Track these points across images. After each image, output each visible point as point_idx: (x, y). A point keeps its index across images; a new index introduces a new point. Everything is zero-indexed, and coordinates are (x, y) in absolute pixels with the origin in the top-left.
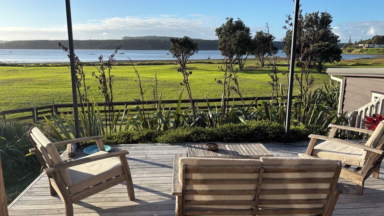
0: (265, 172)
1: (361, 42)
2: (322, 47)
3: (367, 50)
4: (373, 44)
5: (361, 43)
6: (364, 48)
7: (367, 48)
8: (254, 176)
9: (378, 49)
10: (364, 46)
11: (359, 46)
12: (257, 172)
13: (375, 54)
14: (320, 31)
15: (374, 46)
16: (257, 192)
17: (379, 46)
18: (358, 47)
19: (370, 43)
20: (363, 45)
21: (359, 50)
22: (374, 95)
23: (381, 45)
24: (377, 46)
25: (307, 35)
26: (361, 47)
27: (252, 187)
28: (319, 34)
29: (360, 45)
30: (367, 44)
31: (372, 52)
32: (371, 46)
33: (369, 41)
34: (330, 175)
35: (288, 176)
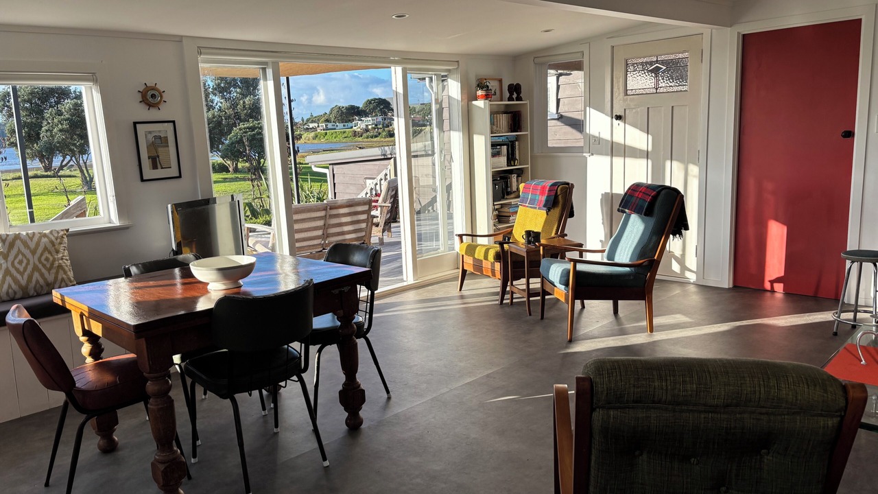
0: (330, 209)
1: (313, 120)
2: (256, 131)
3: (326, 134)
4: (334, 122)
5: (313, 122)
6: (319, 131)
7: (324, 130)
8: (322, 214)
9: (344, 132)
10: (318, 126)
11: (311, 127)
12: (325, 209)
13: (340, 142)
14: (247, 100)
15: (335, 127)
16: (325, 227)
17: (344, 126)
18: (308, 129)
19: (327, 121)
20: (316, 125)
21: (312, 134)
22: (368, 182)
23: (346, 124)
24: (340, 125)
25: (220, 107)
26: (314, 129)
27: (320, 223)
28: (244, 106)
29: (311, 125)
30: (322, 122)
31: (335, 138)
32: (330, 126)
33: (326, 117)
34: (366, 208)
35: (342, 211)
